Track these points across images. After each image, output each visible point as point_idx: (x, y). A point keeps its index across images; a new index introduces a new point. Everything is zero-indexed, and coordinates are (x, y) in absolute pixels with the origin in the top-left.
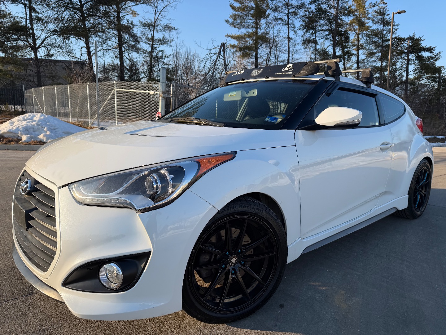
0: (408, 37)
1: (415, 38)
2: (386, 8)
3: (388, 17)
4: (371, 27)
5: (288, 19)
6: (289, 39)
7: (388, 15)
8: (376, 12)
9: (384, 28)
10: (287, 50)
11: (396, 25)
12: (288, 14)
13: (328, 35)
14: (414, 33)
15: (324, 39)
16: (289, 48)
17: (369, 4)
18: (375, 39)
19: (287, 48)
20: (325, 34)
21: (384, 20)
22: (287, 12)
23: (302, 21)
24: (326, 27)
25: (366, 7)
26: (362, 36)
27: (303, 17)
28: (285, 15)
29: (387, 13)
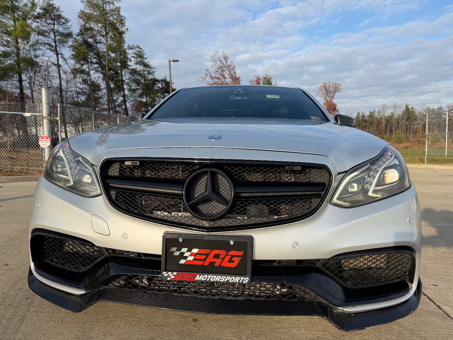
0: (162, 79)
1: (167, 80)
2: (143, 52)
3: (146, 61)
4: (130, 66)
5: (56, 45)
6: (59, 66)
7: (146, 59)
8: (136, 54)
9: (145, 69)
10: (58, 76)
11: (153, 68)
12: (55, 40)
13: (98, 68)
14: (165, 77)
15: (94, 71)
16: (60, 75)
17: (127, 45)
18: (139, 78)
19: (57, 75)
20: (94, 66)
21: (143, 62)
22: (54, 38)
23: (72, 50)
24: (94, 60)
25: (125, 47)
26: (125, 73)
27: (72, 46)
28: (52, 40)
29: (145, 56)
